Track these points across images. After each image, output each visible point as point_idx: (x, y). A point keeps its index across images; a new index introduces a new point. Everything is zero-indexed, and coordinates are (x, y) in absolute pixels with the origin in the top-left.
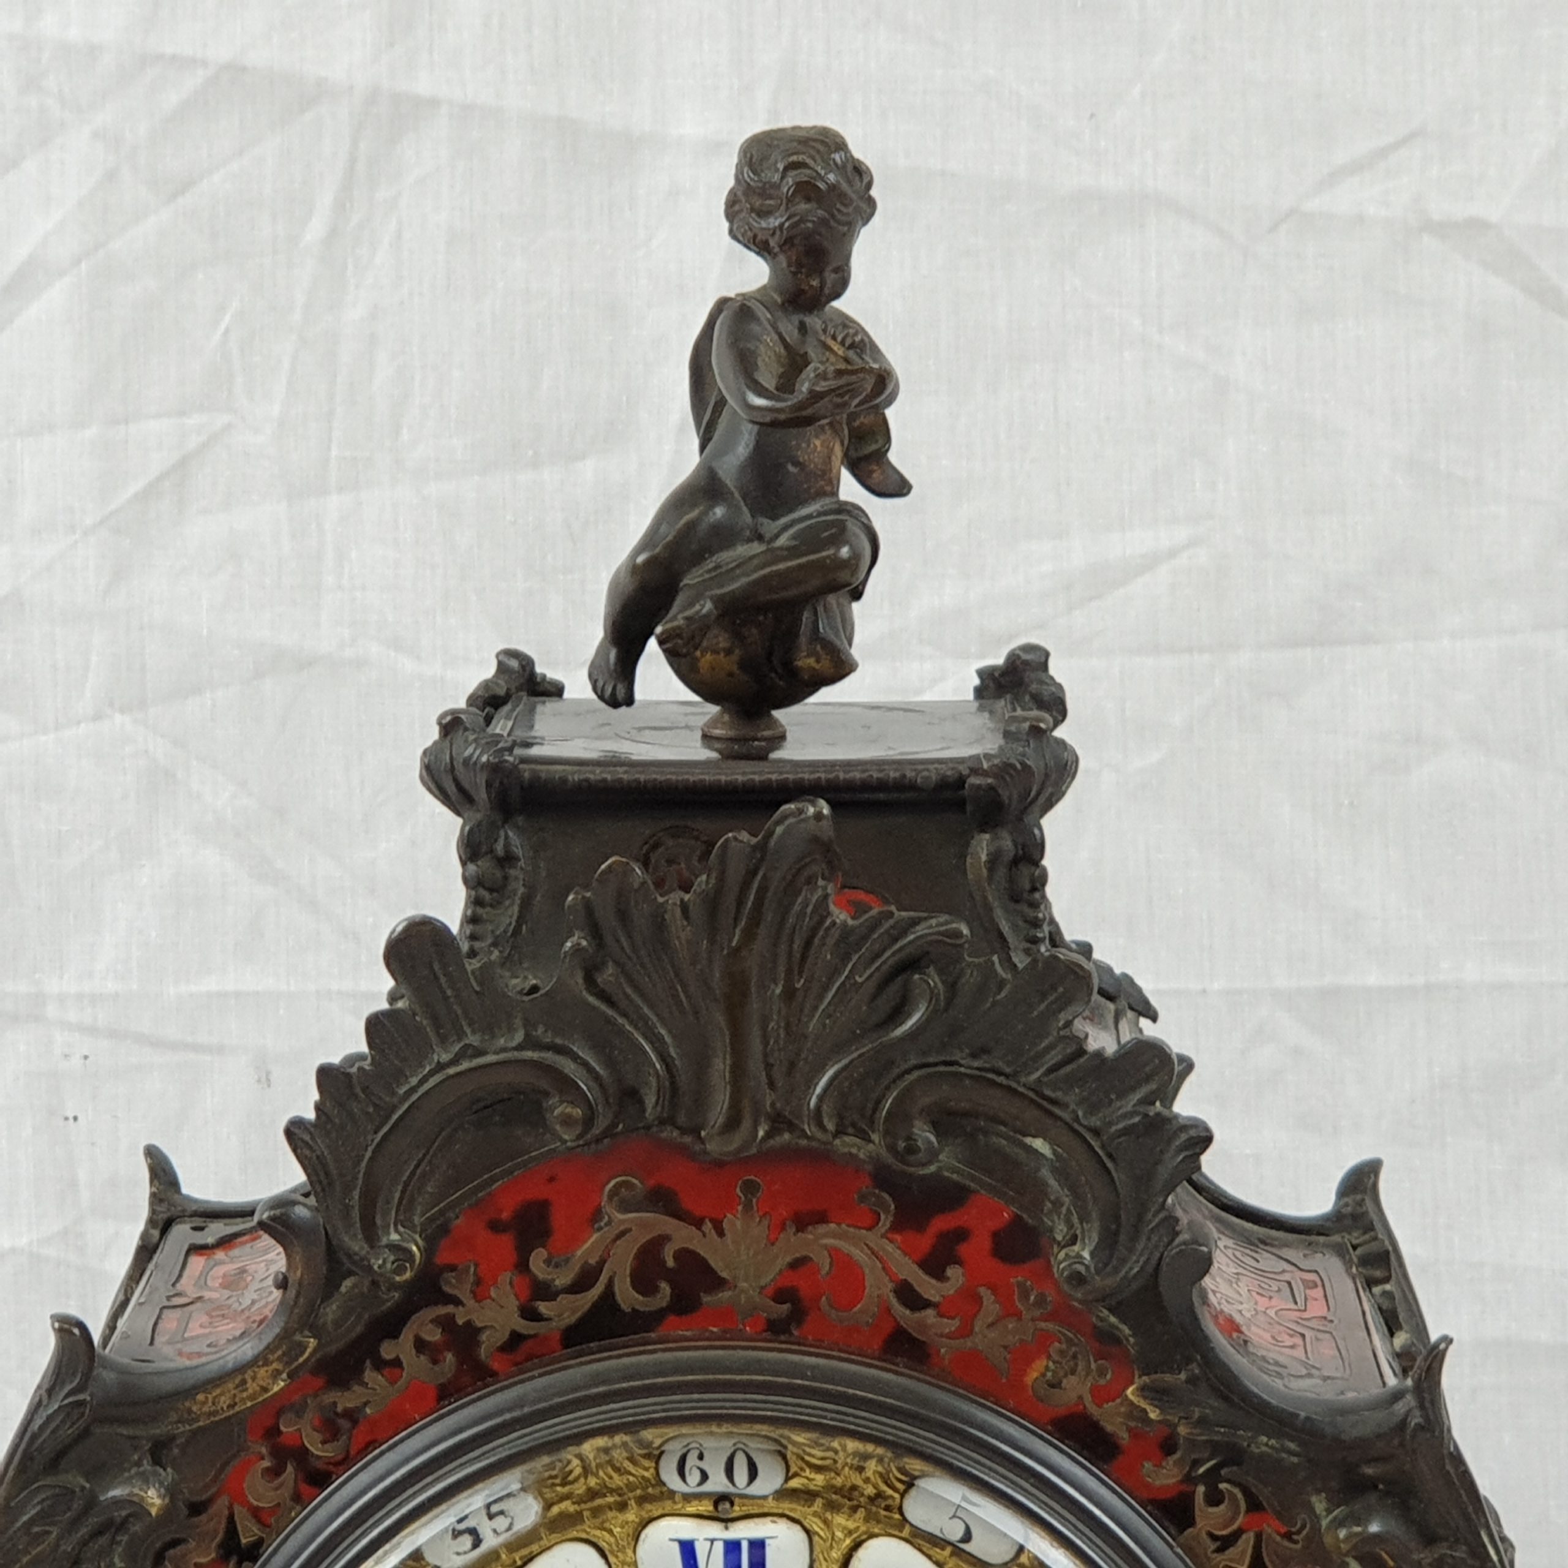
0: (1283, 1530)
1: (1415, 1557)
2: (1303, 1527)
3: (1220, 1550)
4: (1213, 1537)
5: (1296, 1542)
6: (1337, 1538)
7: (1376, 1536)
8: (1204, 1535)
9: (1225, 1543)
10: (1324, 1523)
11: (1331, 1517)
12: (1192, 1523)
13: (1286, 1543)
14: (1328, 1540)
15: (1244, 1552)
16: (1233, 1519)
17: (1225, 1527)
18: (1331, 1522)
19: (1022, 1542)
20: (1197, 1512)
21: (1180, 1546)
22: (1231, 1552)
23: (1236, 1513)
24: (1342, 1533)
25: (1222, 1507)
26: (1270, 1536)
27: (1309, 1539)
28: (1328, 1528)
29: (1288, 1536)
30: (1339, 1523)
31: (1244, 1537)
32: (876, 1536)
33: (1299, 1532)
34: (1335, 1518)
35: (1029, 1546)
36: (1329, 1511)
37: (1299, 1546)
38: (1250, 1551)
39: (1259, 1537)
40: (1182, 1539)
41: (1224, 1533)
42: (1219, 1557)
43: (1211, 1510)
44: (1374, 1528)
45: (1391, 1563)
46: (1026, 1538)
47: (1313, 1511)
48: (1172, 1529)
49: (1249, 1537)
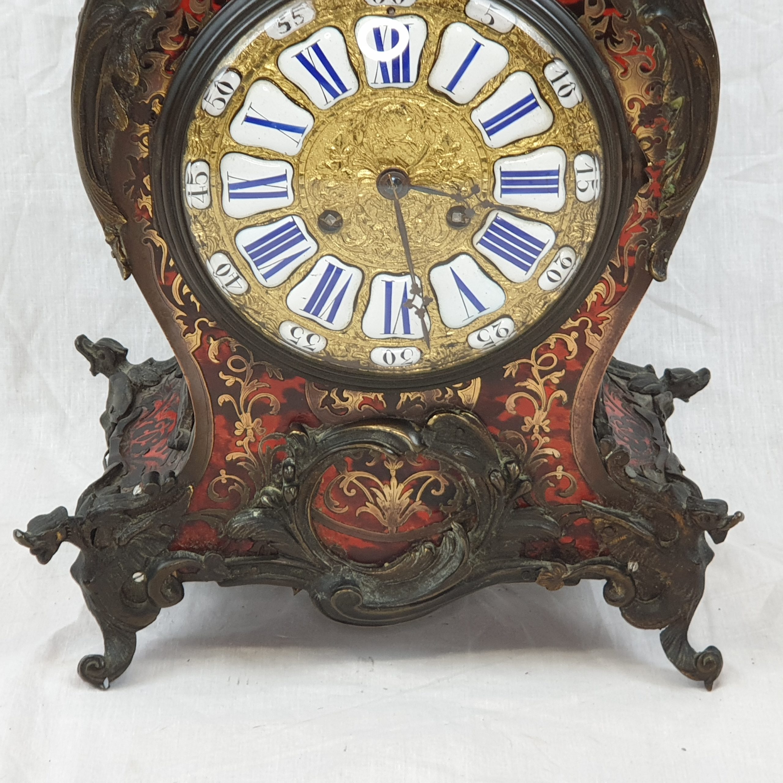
0: (620, 15)
1: (676, 25)
2: (629, 14)
3: (594, 24)
4: (592, 19)
5: (626, 20)
6: (644, 18)
7: (659, 17)
8: (587, 19)
9: (597, 21)
10: (638, 12)
11: (641, 9)
12: (583, 14)
13: (621, 20)
14: (640, 19)
15: (604, 24)
16: (600, 12)
17: (597, 14)
18: (641, 11)
19: (514, 23)
20: (586, 9)
21: (578, 23)
22: (599, 25)
23: (601, 9)
24: (646, 16)
25: (596, 6)
26: (615, 19)
27: (630, 19)
28: (640, 14)
29: (623, 17)
30: (644, 12)
31: (605, 18)
32: (453, 22)
33: (627, 16)
34: (643, 10)
35: (517, 25)
36: (640, 7)
37: (626, 22)
38: (607, 24)
39: (611, 18)
40: (579, 19)
41: (597, 17)
42: (594, 27)
43: (591, 7)
44: (659, 14)
45: (665, 28)
46: (516, 22)
47: (633, 7)
48: (575, 16)
49: (606, 19)
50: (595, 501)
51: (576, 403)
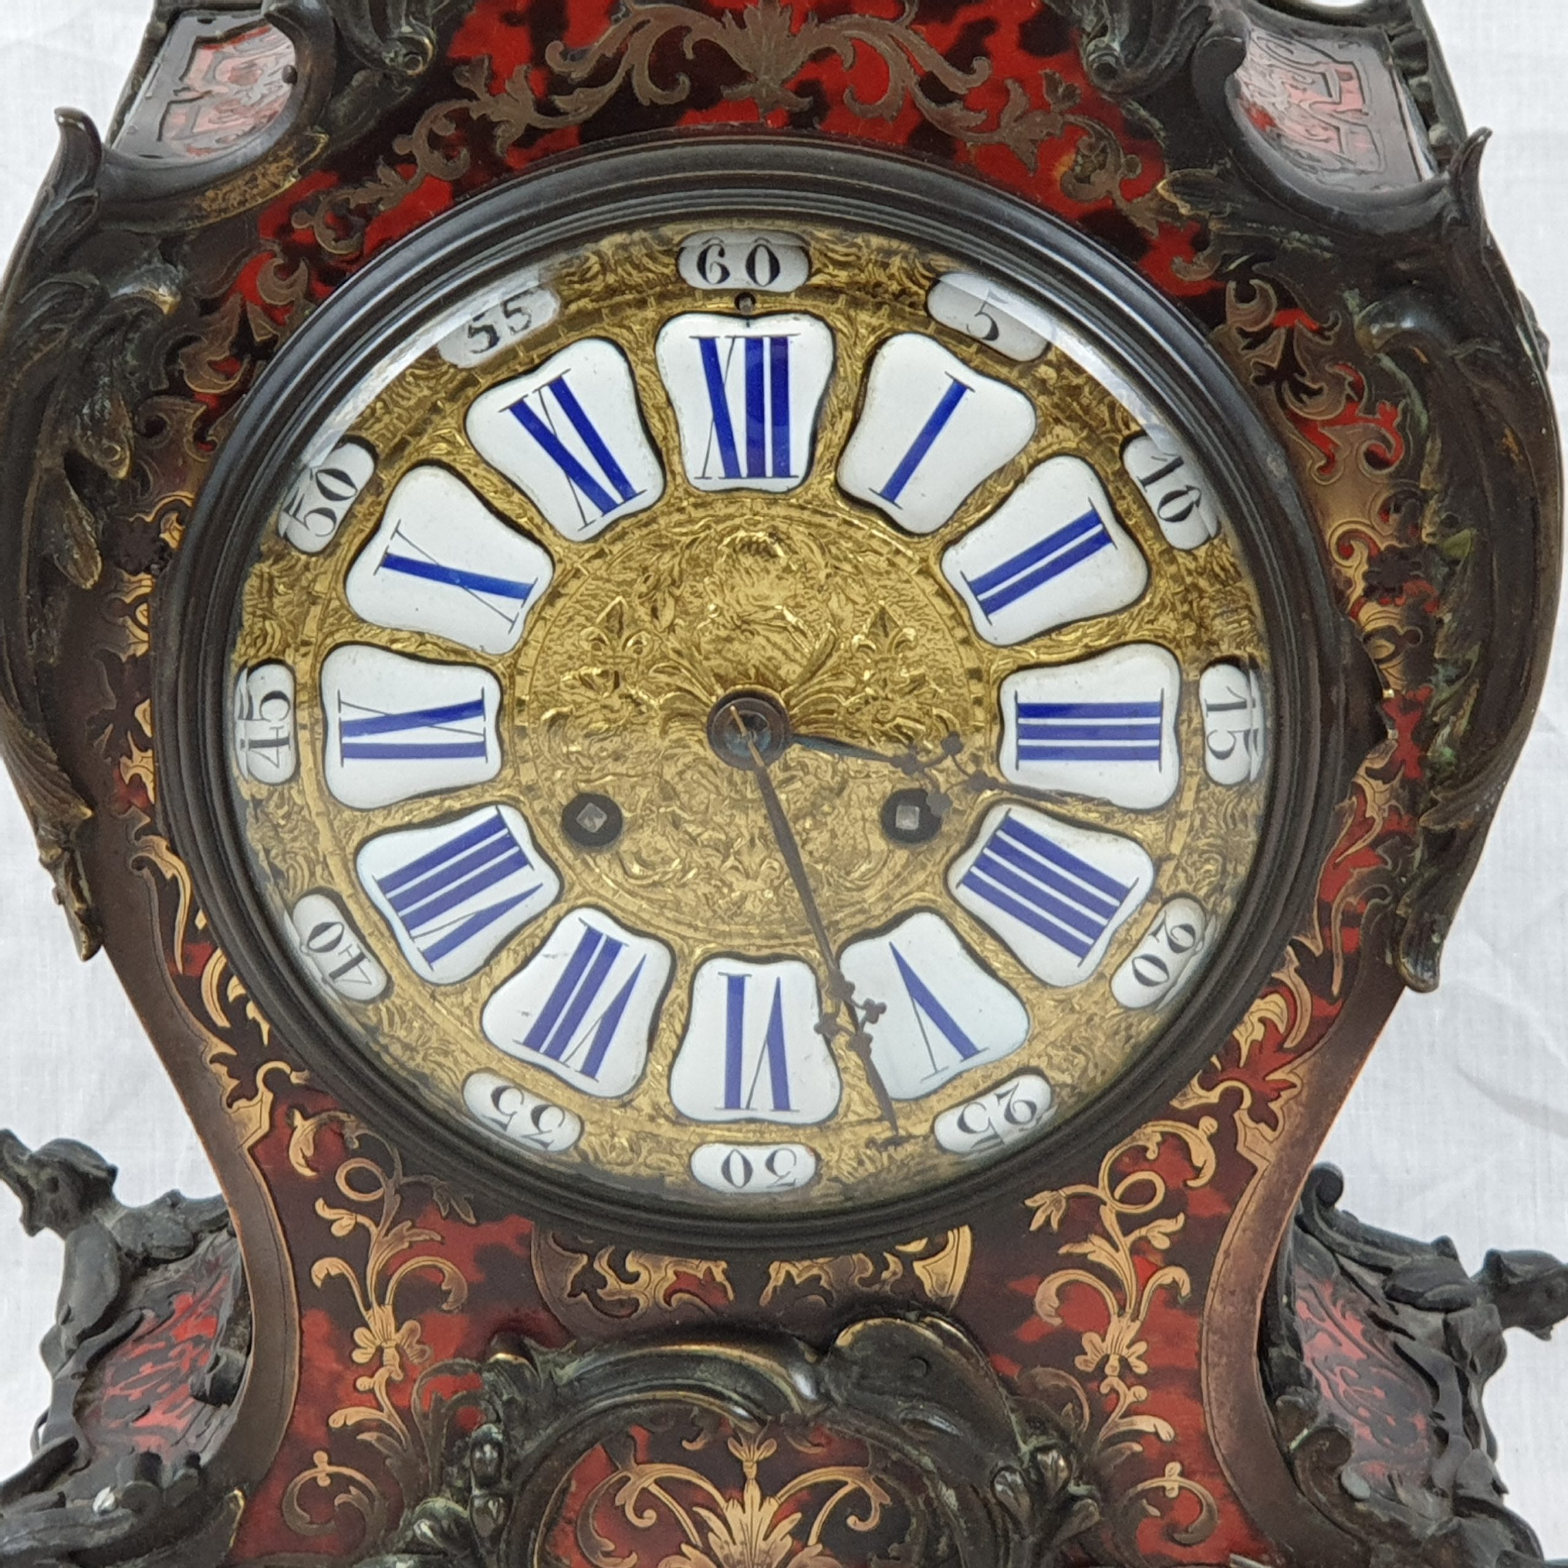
0: (1315, 326)
1: (1449, 352)
2: (1335, 324)
3: (1249, 347)
4: (1243, 334)
5: (1328, 338)
6: (1370, 334)
7: (1409, 332)
8: (1234, 332)
9: (1257, 339)
10: (1357, 319)
11: (1363, 313)
12: (1223, 320)
13: (1317, 339)
14: (1360, 335)
15: (1274, 349)
16: (1264, 316)
17: (1256, 323)
18: (1364, 318)
19: (1049, 338)
20: (1228, 309)
21: (1210, 342)
22: (1261, 349)
23: (1268, 308)
24: (1375, 330)
25: (1253, 303)
26: (1301, 334)
27: (1339, 335)
28: (1361, 324)
29: (1320, 332)
30: (1371, 319)
31: (1275, 333)
32: (901, 333)
33: (1331, 328)
34: (1368, 314)
35: (1057, 343)
36: (1362, 308)
37: (1330, 343)
38: (1281, 348)
39: (1290, 333)
40: (1211, 336)
41: (1255, 329)
42: (1251, 354)
43: (1242, 306)
44: (1408, 324)
45: (1424, 359)
46: (1054, 335)
47: (1346, 307)
48: (1203, 326)
49: (1280, 334)
50: (1265, 1557)
51: (1213, 1300)
